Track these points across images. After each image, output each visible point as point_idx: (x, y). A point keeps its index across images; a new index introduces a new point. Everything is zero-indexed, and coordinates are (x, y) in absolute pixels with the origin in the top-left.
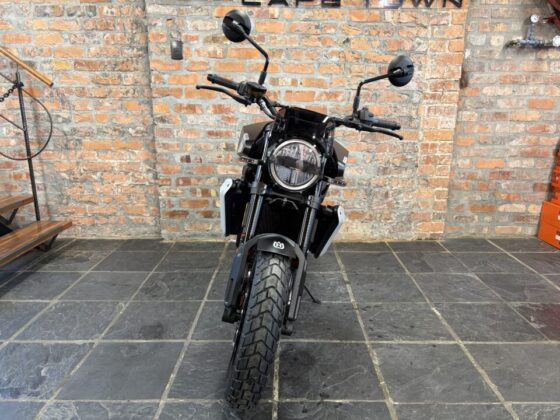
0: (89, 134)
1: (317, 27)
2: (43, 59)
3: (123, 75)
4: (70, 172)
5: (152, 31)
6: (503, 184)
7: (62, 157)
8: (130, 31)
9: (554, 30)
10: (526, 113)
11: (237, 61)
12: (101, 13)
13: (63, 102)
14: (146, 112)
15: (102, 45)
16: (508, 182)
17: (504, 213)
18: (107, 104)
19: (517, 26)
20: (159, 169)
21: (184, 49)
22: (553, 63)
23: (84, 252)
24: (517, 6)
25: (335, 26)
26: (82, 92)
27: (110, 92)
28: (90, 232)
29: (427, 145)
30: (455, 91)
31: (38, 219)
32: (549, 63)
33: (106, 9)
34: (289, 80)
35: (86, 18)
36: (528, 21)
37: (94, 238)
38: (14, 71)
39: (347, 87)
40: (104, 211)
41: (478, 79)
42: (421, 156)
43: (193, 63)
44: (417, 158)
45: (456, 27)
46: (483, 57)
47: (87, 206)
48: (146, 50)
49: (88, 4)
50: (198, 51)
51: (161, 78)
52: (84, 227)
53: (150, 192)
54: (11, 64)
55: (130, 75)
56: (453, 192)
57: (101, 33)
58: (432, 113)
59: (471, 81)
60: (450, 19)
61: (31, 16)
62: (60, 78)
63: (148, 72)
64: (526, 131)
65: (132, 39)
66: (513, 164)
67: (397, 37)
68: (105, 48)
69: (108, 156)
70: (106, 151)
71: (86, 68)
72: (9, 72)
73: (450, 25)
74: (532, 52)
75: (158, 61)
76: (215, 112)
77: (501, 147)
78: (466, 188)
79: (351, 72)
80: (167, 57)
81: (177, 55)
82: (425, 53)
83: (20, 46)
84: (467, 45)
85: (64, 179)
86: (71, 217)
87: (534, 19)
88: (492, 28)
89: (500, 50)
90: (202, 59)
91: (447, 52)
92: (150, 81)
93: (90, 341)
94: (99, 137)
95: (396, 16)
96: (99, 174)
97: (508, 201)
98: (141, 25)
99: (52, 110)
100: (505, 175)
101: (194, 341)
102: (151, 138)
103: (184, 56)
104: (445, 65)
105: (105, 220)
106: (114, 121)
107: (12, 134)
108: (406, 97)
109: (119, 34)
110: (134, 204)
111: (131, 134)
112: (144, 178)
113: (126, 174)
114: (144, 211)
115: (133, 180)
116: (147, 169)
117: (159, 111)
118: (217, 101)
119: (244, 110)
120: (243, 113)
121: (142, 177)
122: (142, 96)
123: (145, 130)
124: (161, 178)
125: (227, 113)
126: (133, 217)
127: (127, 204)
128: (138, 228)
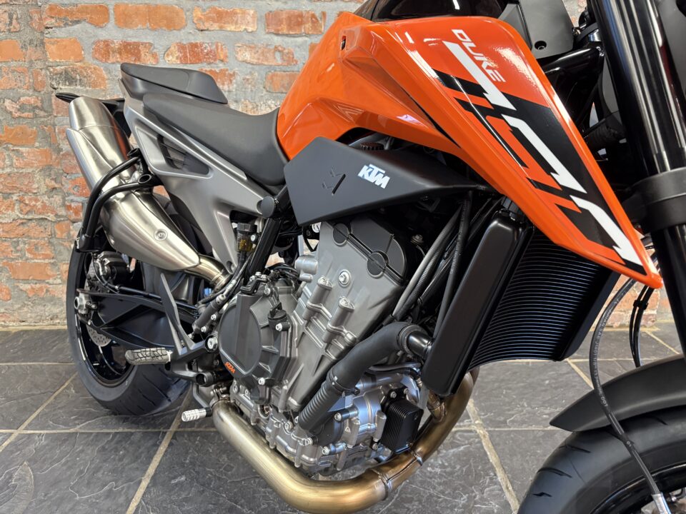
110: (27, 259)
111: (11, 113)
112: (44, 206)
113: (4, 198)
114: (49, 273)
115: (21, 211)
116: (47, 186)
117: (60, 57)
118: (187, 35)
119: (247, 56)
120: (245, 61)
121: (39, 204)
122: (28, 30)
123: (39, 104)
124: (73, 205)
125: (210, 64)
126: (27, 287)
127: (13, 259)
128: (40, 308)
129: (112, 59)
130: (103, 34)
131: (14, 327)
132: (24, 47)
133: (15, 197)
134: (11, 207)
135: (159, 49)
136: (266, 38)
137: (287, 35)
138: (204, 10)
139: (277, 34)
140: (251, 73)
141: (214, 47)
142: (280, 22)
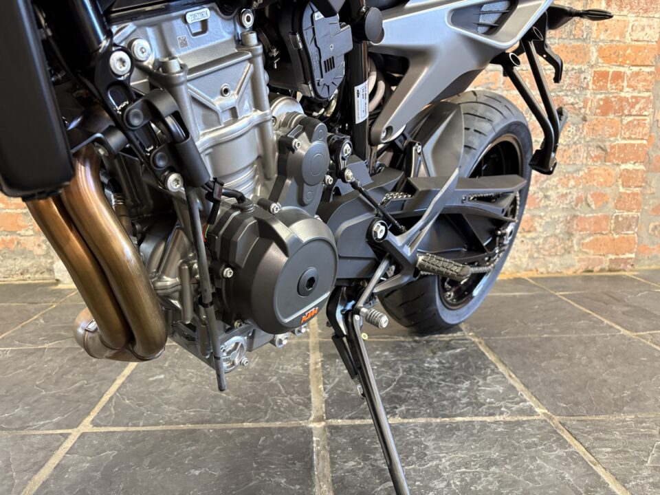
29: (605, 75)
42: (593, 98)
44: (585, 101)
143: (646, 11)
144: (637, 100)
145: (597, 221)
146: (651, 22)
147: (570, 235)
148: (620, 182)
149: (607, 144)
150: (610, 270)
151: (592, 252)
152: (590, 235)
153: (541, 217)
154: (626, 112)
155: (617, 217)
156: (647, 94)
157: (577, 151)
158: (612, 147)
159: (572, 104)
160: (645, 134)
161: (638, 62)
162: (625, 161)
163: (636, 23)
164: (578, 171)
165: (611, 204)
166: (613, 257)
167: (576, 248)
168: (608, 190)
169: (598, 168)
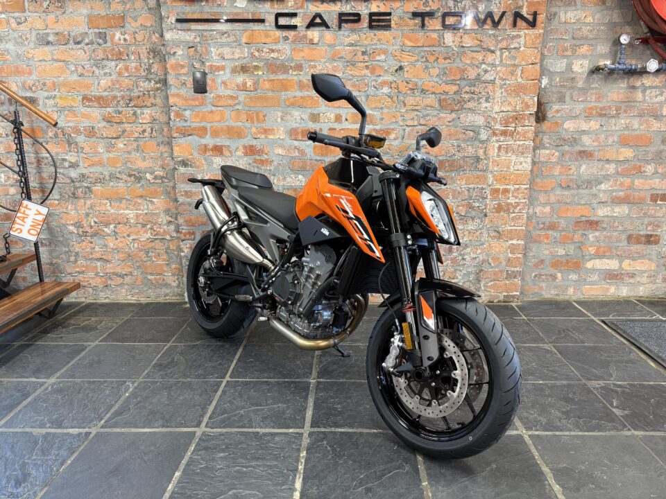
0: (99, 180)
1: (364, 53)
2: (46, 94)
3: (139, 112)
4: (78, 225)
5: (171, 61)
6: (592, 236)
7: (70, 207)
8: (146, 60)
9: (648, 52)
10: (617, 151)
11: (270, 94)
12: (112, 41)
13: (70, 145)
14: (166, 155)
15: (114, 77)
16: (597, 234)
17: (593, 270)
18: (121, 145)
19: (604, 48)
20: (181, 221)
21: (209, 82)
22: (648, 92)
23: (93, 319)
24: (603, 24)
25: (385, 52)
26: (91, 133)
27: (124, 131)
28: (102, 294)
29: (497, 191)
30: (530, 126)
31: (41, 280)
32: (644, 92)
33: (118, 35)
34: (332, 116)
35: (95, 46)
36: (617, 42)
37: (107, 301)
38: (12, 109)
39: (401, 123)
40: (119, 270)
41: (558, 111)
42: (491, 203)
43: (219, 97)
44: (486, 205)
45: (529, 51)
46: (564, 86)
47: (99, 264)
48: (165, 82)
49: (97, 31)
50: (224, 83)
51: (182, 115)
52: (95, 288)
53: (171, 247)
54: (10, 100)
55: (147, 111)
56: (531, 245)
57: (113, 63)
58: (503, 152)
59: (549, 114)
60: (522, 43)
61: (32, 45)
62: (66, 116)
63: (167, 108)
64: (618, 173)
65: (149, 70)
66: (602, 212)
67: (458, 64)
68: (118, 81)
69: (122, 205)
70: (121, 200)
71: (95, 104)
72: (6, 109)
73: (522, 49)
74: (623, 78)
75: (178, 95)
76: (246, 154)
77: (587, 191)
78: (546, 241)
79: (405, 106)
80: (188, 91)
81: (200, 88)
82: (493, 82)
83: (20, 79)
84: (543, 71)
85: (71, 233)
86: (81, 277)
87: (624, 39)
88: (574, 51)
89: (584, 76)
90: (229, 92)
91: (520, 80)
92: (170, 119)
93: (87, 430)
94: (112, 183)
95: (458, 39)
96: (112, 226)
97: (599, 255)
98: (159, 53)
99: (57, 154)
100: (593, 224)
101: (208, 430)
102: (171, 184)
103: (208, 89)
104: (517, 95)
105: (119, 281)
106: (129, 165)
107: (11, 182)
108: (472, 133)
109: (133, 65)
110: (153, 261)
111: (149, 180)
112: (164, 231)
113: (143, 227)
114: (165, 269)
115: (152, 234)
116: (167, 220)
117: (181, 153)
118: (248, 141)
119: (280, 151)
120: (279, 154)
121: (162, 230)
122: (161, 136)
123: (165, 175)
124: (183, 231)
125: (259, 156)
126: (153, 277)
127: (145, 262)
128: (159, 290)
129: (207, 154)
130: (204, 141)
131: (143, 300)
132: (158, 145)
133: (149, 226)
134: (146, 232)
135: (233, 148)
136: (289, 142)
137: (301, 140)
138: (257, 128)
139: (296, 140)
140: (281, 160)
141: (262, 147)
142: (298, 133)
143: (523, 153)
144: (518, 204)
145: (495, 274)
146: (526, 160)
147: (479, 281)
148: (509, 251)
149: (500, 229)
150: (504, 302)
151: (493, 291)
152: (491, 281)
153: (461, 271)
154: (511, 211)
155: (507, 271)
156: (525, 201)
157: (481, 233)
158: (503, 231)
159: (478, 207)
160: (524, 224)
161: (518, 182)
162: (511, 239)
163: (517, 161)
164: (483, 244)
165: (504, 263)
166: (506, 294)
167: (483, 288)
168: (501, 255)
169: (495, 243)
